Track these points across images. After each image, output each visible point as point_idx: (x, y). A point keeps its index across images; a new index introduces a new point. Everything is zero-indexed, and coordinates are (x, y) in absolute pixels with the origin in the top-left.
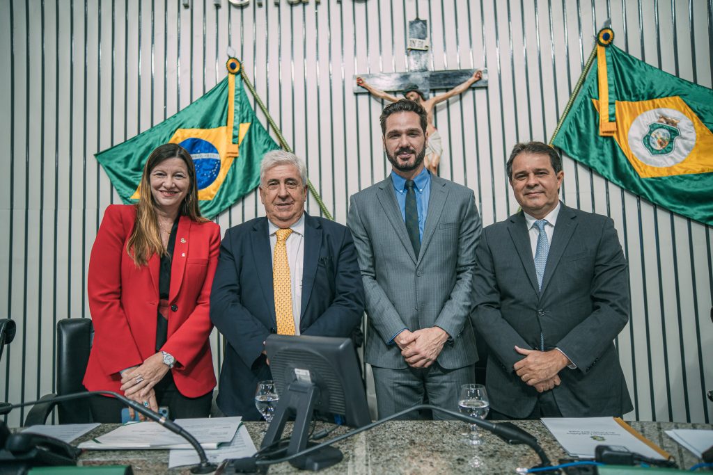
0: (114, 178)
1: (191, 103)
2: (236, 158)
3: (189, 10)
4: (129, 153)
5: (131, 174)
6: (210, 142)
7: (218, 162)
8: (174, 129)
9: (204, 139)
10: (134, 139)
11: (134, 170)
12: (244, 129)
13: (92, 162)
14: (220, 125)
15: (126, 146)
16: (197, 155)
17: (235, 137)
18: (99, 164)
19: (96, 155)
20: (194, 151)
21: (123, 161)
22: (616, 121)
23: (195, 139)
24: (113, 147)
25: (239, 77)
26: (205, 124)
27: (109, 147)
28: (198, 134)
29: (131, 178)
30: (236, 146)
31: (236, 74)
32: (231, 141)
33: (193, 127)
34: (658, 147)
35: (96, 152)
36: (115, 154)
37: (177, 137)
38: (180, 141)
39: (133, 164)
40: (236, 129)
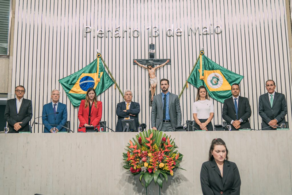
0: (63, 87)
1: (86, 66)
2: (99, 82)
3: (86, 38)
4: (68, 80)
7: (94, 83)
8: (81, 73)
9: (90, 76)
10: (70, 76)
11: (70, 85)
12: (102, 73)
13: (58, 82)
14: (95, 73)
15: (67, 78)
17: (99, 76)
20: (87, 80)
21: (66, 82)
22: (204, 76)
24: (63, 78)
25: (100, 58)
26: (90, 72)
28: (88, 75)
29: (69, 87)
30: (99, 79)
33: (87, 73)
34: (214, 83)
35: (59, 79)
36: (64, 80)
38: (83, 77)
39: (69, 83)
40: (99, 74)
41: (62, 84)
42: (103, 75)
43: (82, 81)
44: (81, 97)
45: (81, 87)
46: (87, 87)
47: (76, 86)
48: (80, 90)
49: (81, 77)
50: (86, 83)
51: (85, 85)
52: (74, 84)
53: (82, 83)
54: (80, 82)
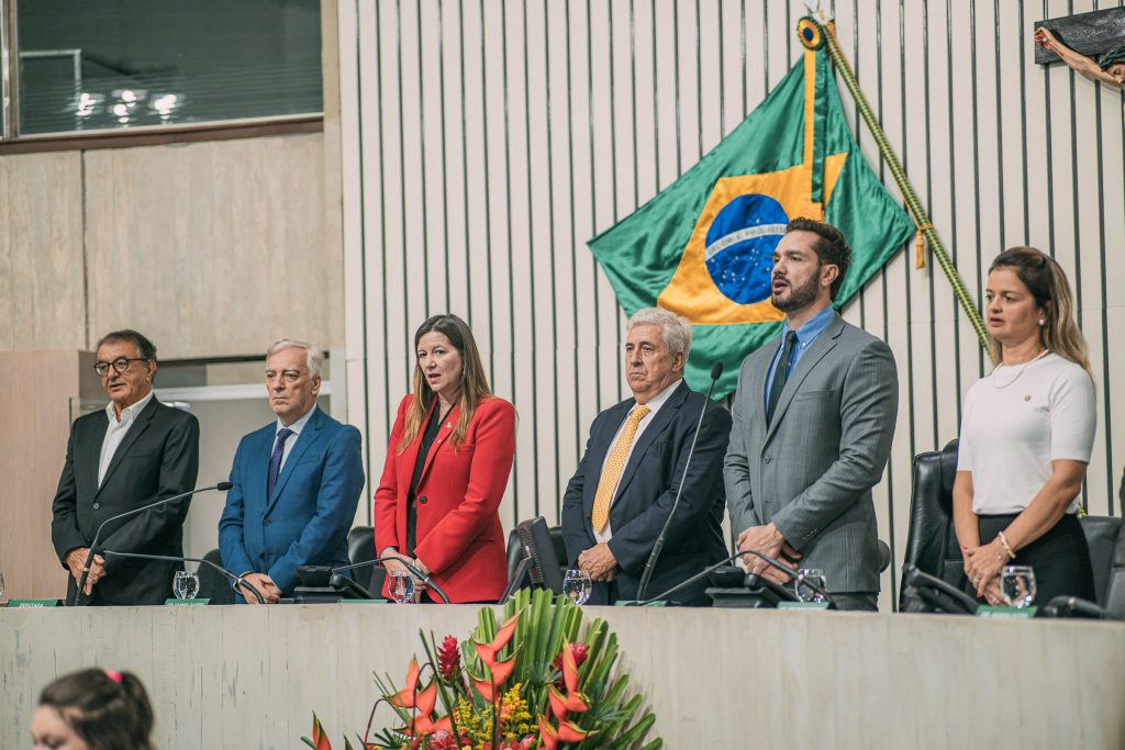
0: (621, 286)
1: (745, 117)
4: (641, 234)
5: (646, 277)
6: (778, 199)
8: (712, 179)
9: (766, 193)
10: (649, 206)
11: (651, 267)
12: (835, 165)
13: (585, 256)
14: (792, 165)
15: (637, 222)
16: (756, 228)
17: (817, 186)
18: (595, 260)
19: (590, 243)
20: (750, 221)
21: (632, 251)
23: (750, 197)
24: (617, 224)
25: (822, 54)
26: (766, 163)
27: (611, 224)
28: (755, 184)
29: (645, 285)
30: (819, 205)
31: (817, 48)
32: (809, 196)
33: (744, 173)
35: (590, 237)
36: (619, 238)
37: (720, 196)
38: (724, 202)
39: (648, 256)
40: (819, 169)
41: (610, 266)
42: (846, 176)
43: (719, 237)
44: (714, 348)
45: (717, 280)
46: (749, 274)
47: (686, 275)
48: (712, 296)
49: (711, 209)
50: (744, 249)
51: (742, 264)
52: (675, 262)
53: (720, 245)
54: (708, 242)
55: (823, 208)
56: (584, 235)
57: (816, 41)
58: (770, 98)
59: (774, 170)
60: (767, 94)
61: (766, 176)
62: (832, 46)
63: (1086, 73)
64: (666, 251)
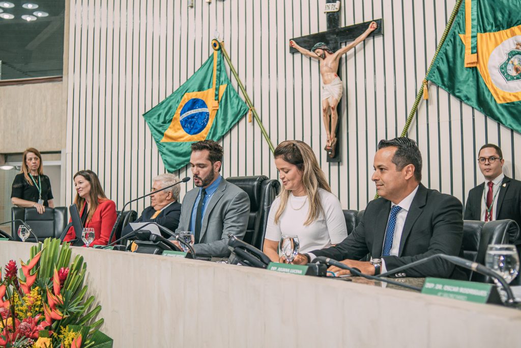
0: (153, 129)
1: (194, 73)
2: (218, 110)
3: (193, 9)
4: (159, 112)
5: (161, 126)
6: (204, 100)
7: (207, 114)
8: (183, 94)
9: (200, 98)
10: (163, 103)
11: (163, 123)
12: (223, 88)
13: (142, 119)
14: (209, 88)
15: (158, 108)
16: (197, 110)
17: (216, 95)
18: (145, 121)
19: (143, 115)
20: (195, 107)
21: (157, 117)
23: (195, 99)
24: (152, 109)
25: (219, 52)
26: (201, 89)
27: (151, 108)
28: (197, 95)
29: (160, 129)
30: (217, 101)
31: (218, 50)
32: (214, 98)
33: (193, 91)
34: (513, 73)
35: (144, 113)
36: (153, 113)
37: (185, 99)
38: (187, 101)
39: (162, 120)
40: (217, 89)
41: (149, 123)
42: (226, 92)
43: (184, 113)
44: (182, 150)
45: (184, 127)
46: (193, 125)
47: (174, 126)
48: (182, 132)
49: (182, 103)
50: (192, 117)
51: (191, 122)
52: (171, 121)
53: (185, 115)
54: (181, 114)
55: (218, 103)
56: (142, 112)
57: (217, 47)
58: (202, 66)
59: (203, 90)
60: (202, 65)
61: (200, 92)
62: (223, 49)
63: (306, 55)
64: (167, 118)
